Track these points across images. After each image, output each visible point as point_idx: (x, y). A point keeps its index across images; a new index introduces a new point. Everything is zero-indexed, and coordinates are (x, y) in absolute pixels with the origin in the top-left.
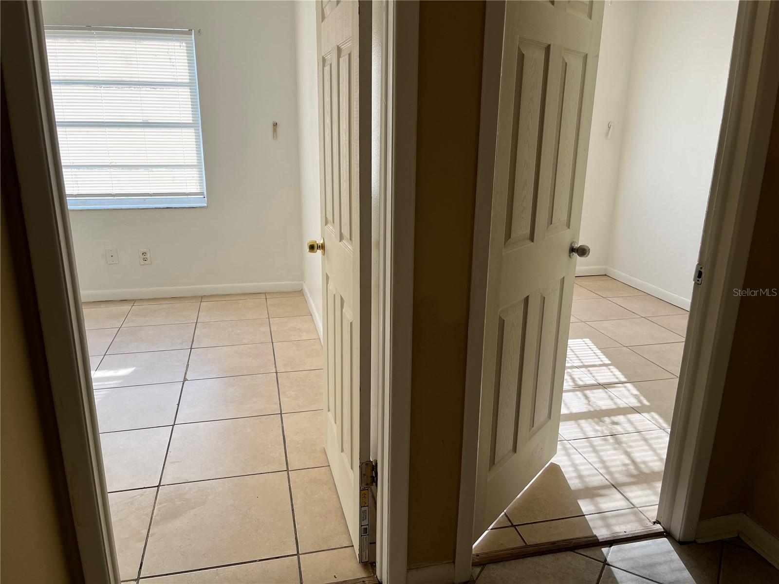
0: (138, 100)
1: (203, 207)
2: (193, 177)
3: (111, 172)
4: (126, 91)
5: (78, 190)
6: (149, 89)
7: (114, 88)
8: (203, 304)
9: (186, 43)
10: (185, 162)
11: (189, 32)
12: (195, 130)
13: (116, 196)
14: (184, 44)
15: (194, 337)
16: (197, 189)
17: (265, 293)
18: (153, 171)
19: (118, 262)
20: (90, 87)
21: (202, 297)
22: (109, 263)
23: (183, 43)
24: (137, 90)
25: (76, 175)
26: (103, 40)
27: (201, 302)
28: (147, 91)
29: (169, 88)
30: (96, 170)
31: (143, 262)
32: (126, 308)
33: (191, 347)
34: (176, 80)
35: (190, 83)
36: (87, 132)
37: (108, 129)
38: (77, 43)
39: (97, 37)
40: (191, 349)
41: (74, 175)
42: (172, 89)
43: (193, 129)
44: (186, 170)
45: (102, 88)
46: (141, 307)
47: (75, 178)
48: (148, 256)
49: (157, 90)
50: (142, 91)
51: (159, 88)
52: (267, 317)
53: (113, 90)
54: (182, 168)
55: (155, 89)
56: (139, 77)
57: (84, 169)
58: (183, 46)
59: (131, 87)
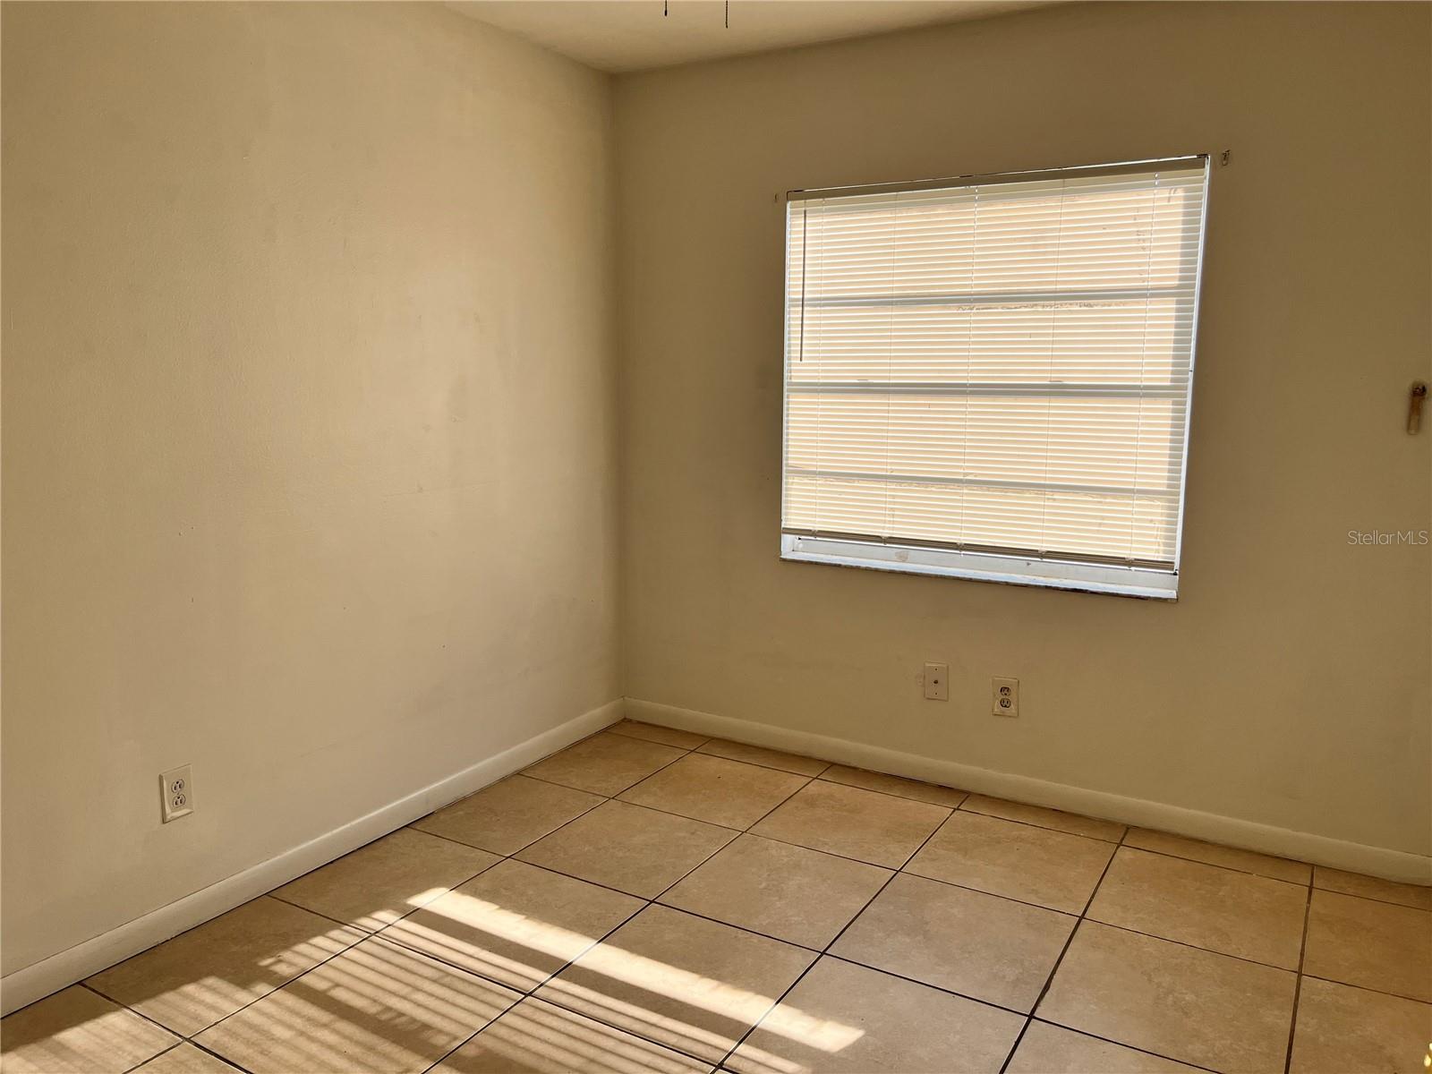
0: (1048, 334)
1: (1166, 600)
2: (1151, 521)
3: (963, 495)
4: (1024, 312)
5: (893, 529)
6: (1078, 308)
7: (998, 308)
8: (1125, 854)
9: (1187, 190)
10: (1135, 484)
11: (1198, 164)
12: (1174, 403)
13: (965, 550)
14: (1180, 193)
15: (1054, 972)
16: (1158, 551)
17: (1313, 866)
18: (1054, 500)
19: (946, 698)
20: (949, 308)
21: (1128, 829)
22: (927, 696)
23: (1179, 190)
24: (1049, 312)
25: (894, 497)
26: (992, 205)
27: (1120, 845)
28: (1071, 312)
29: (1124, 304)
30: (933, 489)
31: (998, 709)
32: (938, 811)
33: (1033, 1011)
34: (1146, 284)
35: (1179, 287)
36: (929, 405)
37: (971, 401)
38: (937, 215)
39: (981, 199)
40: (1031, 1017)
41: (890, 495)
42: (1132, 305)
43: (1171, 400)
44: (1136, 502)
45: (974, 311)
46: (970, 818)
47: (890, 503)
48: (1012, 697)
49: (1095, 308)
50: (1059, 312)
51: (1099, 306)
52: (1295, 966)
53: (997, 313)
54: (1128, 498)
55: (1090, 305)
56: (1057, 282)
57: (910, 485)
58: (1177, 198)
59: (1036, 305)
